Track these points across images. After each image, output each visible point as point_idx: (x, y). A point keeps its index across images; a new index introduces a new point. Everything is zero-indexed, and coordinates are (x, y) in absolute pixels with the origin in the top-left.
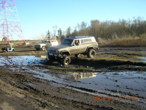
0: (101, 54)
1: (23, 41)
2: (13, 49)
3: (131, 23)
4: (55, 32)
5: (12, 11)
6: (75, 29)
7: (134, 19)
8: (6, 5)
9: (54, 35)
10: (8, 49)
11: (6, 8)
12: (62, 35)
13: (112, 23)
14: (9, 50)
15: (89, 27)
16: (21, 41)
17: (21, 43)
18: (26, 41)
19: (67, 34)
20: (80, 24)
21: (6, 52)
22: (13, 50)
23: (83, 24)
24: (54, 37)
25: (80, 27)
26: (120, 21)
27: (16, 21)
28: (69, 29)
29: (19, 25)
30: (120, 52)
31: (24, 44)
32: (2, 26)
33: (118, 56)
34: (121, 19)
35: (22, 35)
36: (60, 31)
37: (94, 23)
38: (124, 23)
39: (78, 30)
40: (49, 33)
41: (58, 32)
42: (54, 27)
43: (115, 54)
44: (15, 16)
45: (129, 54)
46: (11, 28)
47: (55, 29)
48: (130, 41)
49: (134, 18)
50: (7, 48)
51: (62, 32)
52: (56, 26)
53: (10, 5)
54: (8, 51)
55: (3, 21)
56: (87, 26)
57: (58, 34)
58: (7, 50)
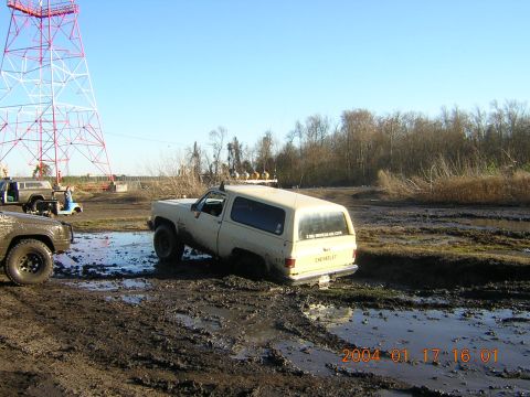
0: (407, 232)
1: (105, 179)
2: (76, 205)
3: (485, 124)
4: (217, 148)
5: (73, 75)
6: (288, 140)
7: (495, 111)
8: (52, 53)
9: (213, 160)
10: (59, 206)
11: (53, 65)
12: (242, 161)
13: (419, 123)
14: (62, 210)
15: (336, 134)
16: (100, 179)
17: (99, 187)
18: (116, 178)
19: (258, 159)
20: (304, 125)
21: (53, 215)
22: (77, 210)
23: (316, 125)
24: (214, 169)
25: (305, 136)
27: (86, 109)
28: (267, 141)
30: (476, 227)
31: (111, 188)
32: (37, 126)
33: (476, 239)
34: (450, 109)
35: (103, 159)
36: (235, 148)
37: (354, 119)
38: (458, 121)
39: (297, 143)
40: (196, 155)
41: (230, 149)
42: (213, 133)
44: (84, 91)
45: (515, 236)
46: (66, 132)
47: (219, 140)
48: (497, 185)
49: (495, 104)
50: (54, 204)
51: (243, 148)
52: (222, 131)
53: (67, 55)
54: (60, 212)
55: (40, 108)
56: (330, 132)
57: (229, 159)
58: (55, 211)
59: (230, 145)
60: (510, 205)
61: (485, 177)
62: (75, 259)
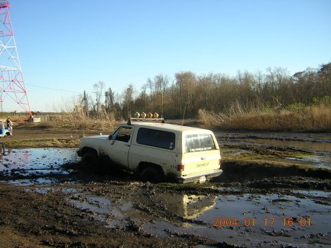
1: (26, 114)
3: (263, 81)
4: (99, 95)
5: (5, 47)
6: (143, 90)
7: (269, 73)
9: (96, 102)
12: (114, 103)
13: (223, 80)
15: (173, 87)
16: (23, 114)
17: (22, 119)
18: (33, 113)
20: (153, 81)
22: (8, 134)
23: (160, 81)
24: (96, 107)
25: (153, 87)
26: (240, 75)
27: (14, 69)
28: (129, 91)
29: (19, 78)
30: (257, 144)
31: (30, 120)
33: (257, 152)
34: (242, 72)
35: (25, 101)
36: (109, 95)
37: (183, 78)
38: (247, 79)
39: (148, 92)
40: (85, 99)
41: (106, 95)
42: (96, 85)
43: (247, 149)
44: (12, 57)
45: (280, 149)
47: (99, 90)
48: (270, 119)
49: (269, 69)
51: (114, 95)
52: (101, 84)
56: (169, 86)
57: (106, 102)
59: (106, 93)
60: (278, 131)
61: (263, 114)
62: (6, 166)
